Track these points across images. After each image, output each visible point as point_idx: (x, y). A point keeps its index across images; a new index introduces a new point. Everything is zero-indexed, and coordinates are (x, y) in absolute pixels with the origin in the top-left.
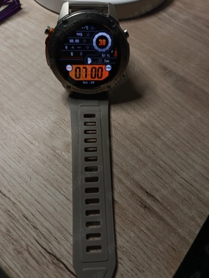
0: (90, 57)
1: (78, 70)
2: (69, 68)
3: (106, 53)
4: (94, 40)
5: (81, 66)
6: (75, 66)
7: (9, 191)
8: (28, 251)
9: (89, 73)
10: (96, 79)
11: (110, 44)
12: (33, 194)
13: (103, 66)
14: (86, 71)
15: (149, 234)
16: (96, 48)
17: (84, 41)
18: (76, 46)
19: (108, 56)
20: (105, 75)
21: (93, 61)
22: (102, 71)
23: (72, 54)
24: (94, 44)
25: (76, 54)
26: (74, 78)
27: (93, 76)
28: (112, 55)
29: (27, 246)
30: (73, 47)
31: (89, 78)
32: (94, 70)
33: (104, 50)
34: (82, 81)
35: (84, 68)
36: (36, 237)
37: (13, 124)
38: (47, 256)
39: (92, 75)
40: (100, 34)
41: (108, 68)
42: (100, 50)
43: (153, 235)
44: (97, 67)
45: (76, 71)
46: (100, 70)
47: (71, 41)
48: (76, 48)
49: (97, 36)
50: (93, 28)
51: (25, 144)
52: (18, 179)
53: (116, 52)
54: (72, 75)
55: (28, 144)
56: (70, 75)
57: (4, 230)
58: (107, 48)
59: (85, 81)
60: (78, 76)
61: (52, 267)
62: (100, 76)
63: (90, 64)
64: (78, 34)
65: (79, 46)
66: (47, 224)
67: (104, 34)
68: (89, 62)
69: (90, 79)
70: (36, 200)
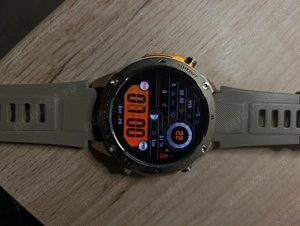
0: (160, 118)
1: (141, 99)
2: (144, 86)
3: (165, 142)
4: (182, 125)
5: (146, 104)
6: (147, 95)
7: (141, 19)
8: (69, 41)
9: (136, 116)
10: (126, 127)
11: (177, 146)
12: (135, 49)
13: (146, 138)
14: (139, 112)
15: (74, 187)
16: (172, 127)
17: (181, 111)
18: (175, 98)
19: (162, 145)
20: (131, 142)
21: (154, 122)
22: (138, 136)
23: (164, 92)
24: (177, 124)
25: (164, 98)
26: (129, 92)
27: (131, 123)
28: (162, 150)
29: (74, 41)
30: (173, 94)
31: (127, 115)
32: (141, 123)
33: (169, 138)
34: (123, 104)
35: (144, 109)
36: (82, 52)
37: (230, 24)
38: (61, 64)
39: (133, 120)
40: (190, 133)
41: (143, 146)
42: (169, 132)
43: (72, 192)
44: (146, 129)
45: (139, 96)
46: (141, 133)
47: (182, 93)
48: (172, 98)
49: (187, 127)
50: (197, 122)
51: (202, 39)
52: (156, 30)
53: (166, 156)
54: (133, 89)
55: (202, 43)
56: (133, 86)
57: (95, 13)
58: (172, 143)
59: (123, 110)
60: (132, 98)
61: (48, 69)
62: (131, 132)
63: (149, 118)
64: (190, 102)
65: (175, 103)
66: (97, 64)
67: (190, 138)
68: (153, 117)
69: (126, 117)
70: (127, 52)
